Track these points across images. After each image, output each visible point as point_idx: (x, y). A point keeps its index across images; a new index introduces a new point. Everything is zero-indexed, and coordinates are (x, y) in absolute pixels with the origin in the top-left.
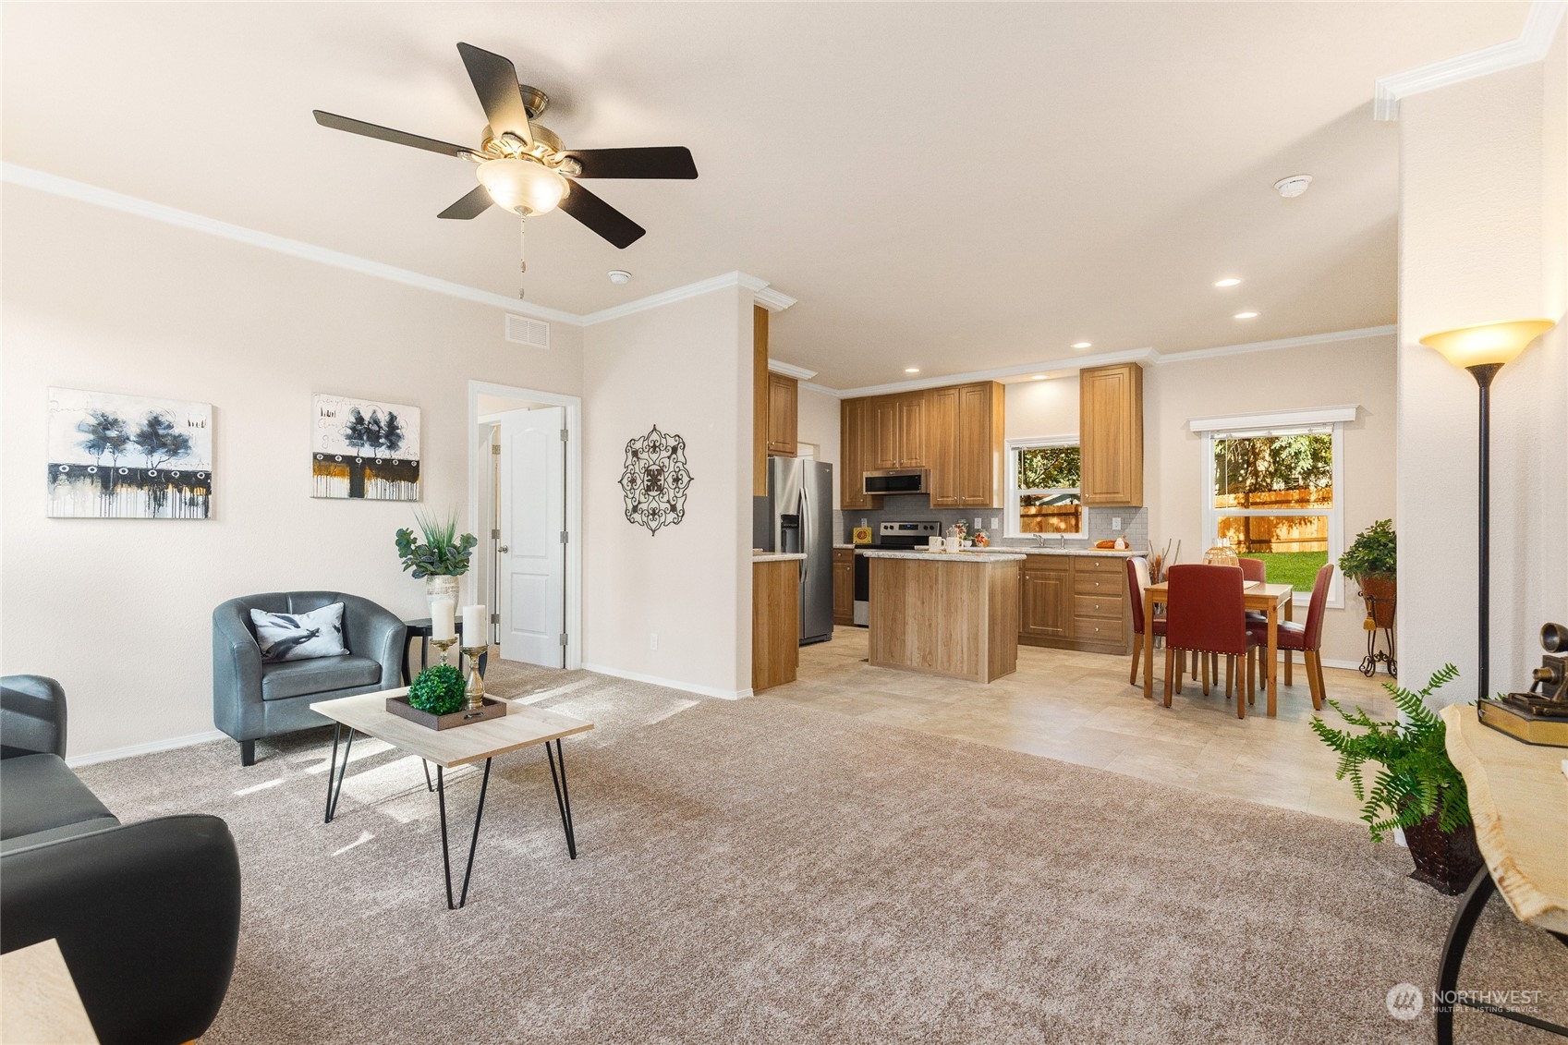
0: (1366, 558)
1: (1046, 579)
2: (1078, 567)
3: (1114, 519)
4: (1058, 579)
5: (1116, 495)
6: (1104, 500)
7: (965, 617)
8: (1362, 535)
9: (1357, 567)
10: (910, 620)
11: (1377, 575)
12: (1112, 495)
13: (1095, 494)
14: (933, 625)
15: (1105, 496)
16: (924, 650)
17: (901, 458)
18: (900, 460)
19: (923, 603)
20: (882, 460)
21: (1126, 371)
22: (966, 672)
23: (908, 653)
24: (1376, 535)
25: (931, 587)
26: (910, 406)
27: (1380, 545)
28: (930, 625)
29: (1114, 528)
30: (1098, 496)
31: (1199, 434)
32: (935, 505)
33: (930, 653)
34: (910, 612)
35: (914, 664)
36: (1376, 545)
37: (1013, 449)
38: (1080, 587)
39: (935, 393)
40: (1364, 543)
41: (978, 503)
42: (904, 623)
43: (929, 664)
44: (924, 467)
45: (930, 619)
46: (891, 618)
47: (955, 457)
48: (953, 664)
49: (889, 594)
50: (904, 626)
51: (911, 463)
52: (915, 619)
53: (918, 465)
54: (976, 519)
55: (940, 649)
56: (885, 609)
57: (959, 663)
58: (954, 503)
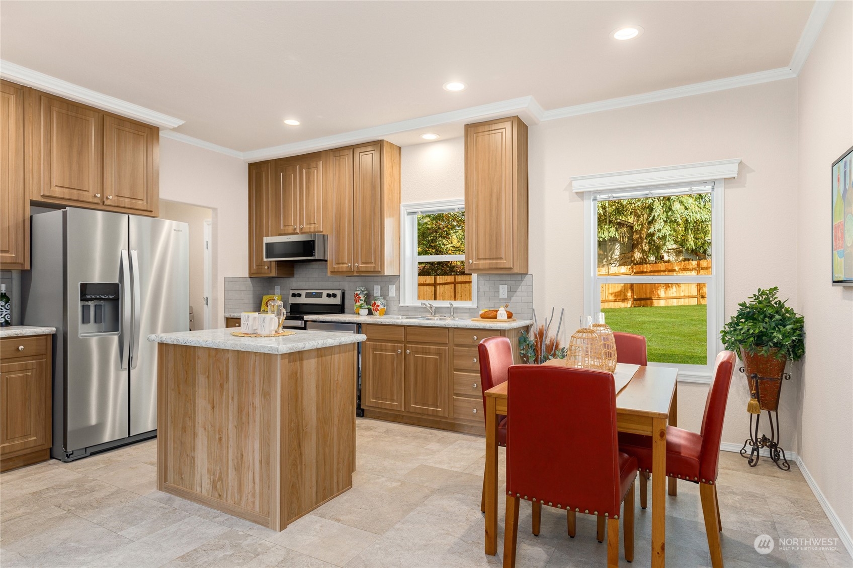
0: (751, 331)
1: (426, 353)
2: (456, 340)
3: (501, 286)
4: (438, 353)
5: (499, 261)
6: (487, 267)
7: (257, 430)
8: (743, 305)
9: (741, 342)
10: (200, 431)
11: (763, 351)
12: (494, 261)
13: (479, 259)
14: (224, 440)
15: (488, 262)
16: (214, 475)
17: (301, 223)
18: (300, 225)
19: (213, 408)
21: (508, 125)
22: (258, 510)
23: (198, 477)
24: (761, 306)
25: (222, 386)
26: (308, 168)
27: (765, 316)
28: (220, 439)
29: (501, 296)
30: (481, 262)
31: (581, 195)
32: (332, 272)
33: (220, 479)
34: (200, 419)
35: (204, 493)
36: (762, 316)
37: (409, 213)
38: (458, 362)
39: (331, 155)
40: (748, 314)
41: (369, 270)
42: (194, 434)
43: (220, 496)
44: (322, 232)
45: (220, 432)
46: (181, 425)
47: (349, 221)
48: (244, 499)
49: (179, 393)
50: (194, 438)
51: (310, 228)
52: (205, 429)
53: (316, 230)
54: (375, 286)
55: (231, 474)
56: (175, 413)
57: (251, 499)
58: (348, 270)
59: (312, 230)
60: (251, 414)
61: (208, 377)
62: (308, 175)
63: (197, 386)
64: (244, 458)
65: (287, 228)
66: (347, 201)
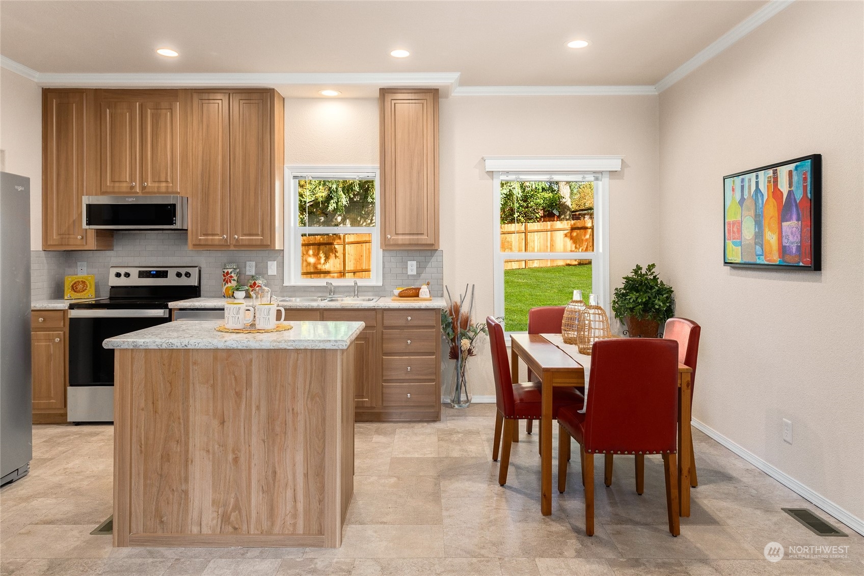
2: (387, 322)
3: (409, 262)
4: (365, 338)
5: (420, 237)
6: (407, 242)
10: (197, 455)
11: (647, 316)
12: (415, 237)
13: (398, 234)
14: (242, 461)
15: (407, 237)
16: (225, 505)
17: (143, 181)
19: (223, 423)
20: (113, 181)
21: (429, 97)
23: (194, 514)
24: (642, 279)
25: (238, 395)
26: (157, 108)
27: (647, 288)
28: (236, 460)
29: (410, 273)
30: (400, 237)
31: (491, 174)
32: (194, 245)
33: (237, 507)
34: (197, 440)
35: (205, 530)
36: (644, 288)
37: (295, 177)
38: (388, 346)
39: (195, 96)
40: (632, 286)
41: (254, 243)
42: (187, 461)
43: (235, 529)
44: (179, 193)
45: (236, 450)
46: (159, 454)
47: (223, 182)
48: (279, 522)
49: (156, 412)
50: (187, 466)
51: (159, 187)
52: (208, 451)
53: (170, 190)
54: (248, 263)
55: (256, 500)
56: (147, 438)
57: (289, 520)
58: (223, 243)
59: (163, 190)
60: (290, 423)
61: (213, 386)
62: (156, 119)
63: (191, 401)
64: (278, 476)
65: (117, 184)
66: (220, 157)
